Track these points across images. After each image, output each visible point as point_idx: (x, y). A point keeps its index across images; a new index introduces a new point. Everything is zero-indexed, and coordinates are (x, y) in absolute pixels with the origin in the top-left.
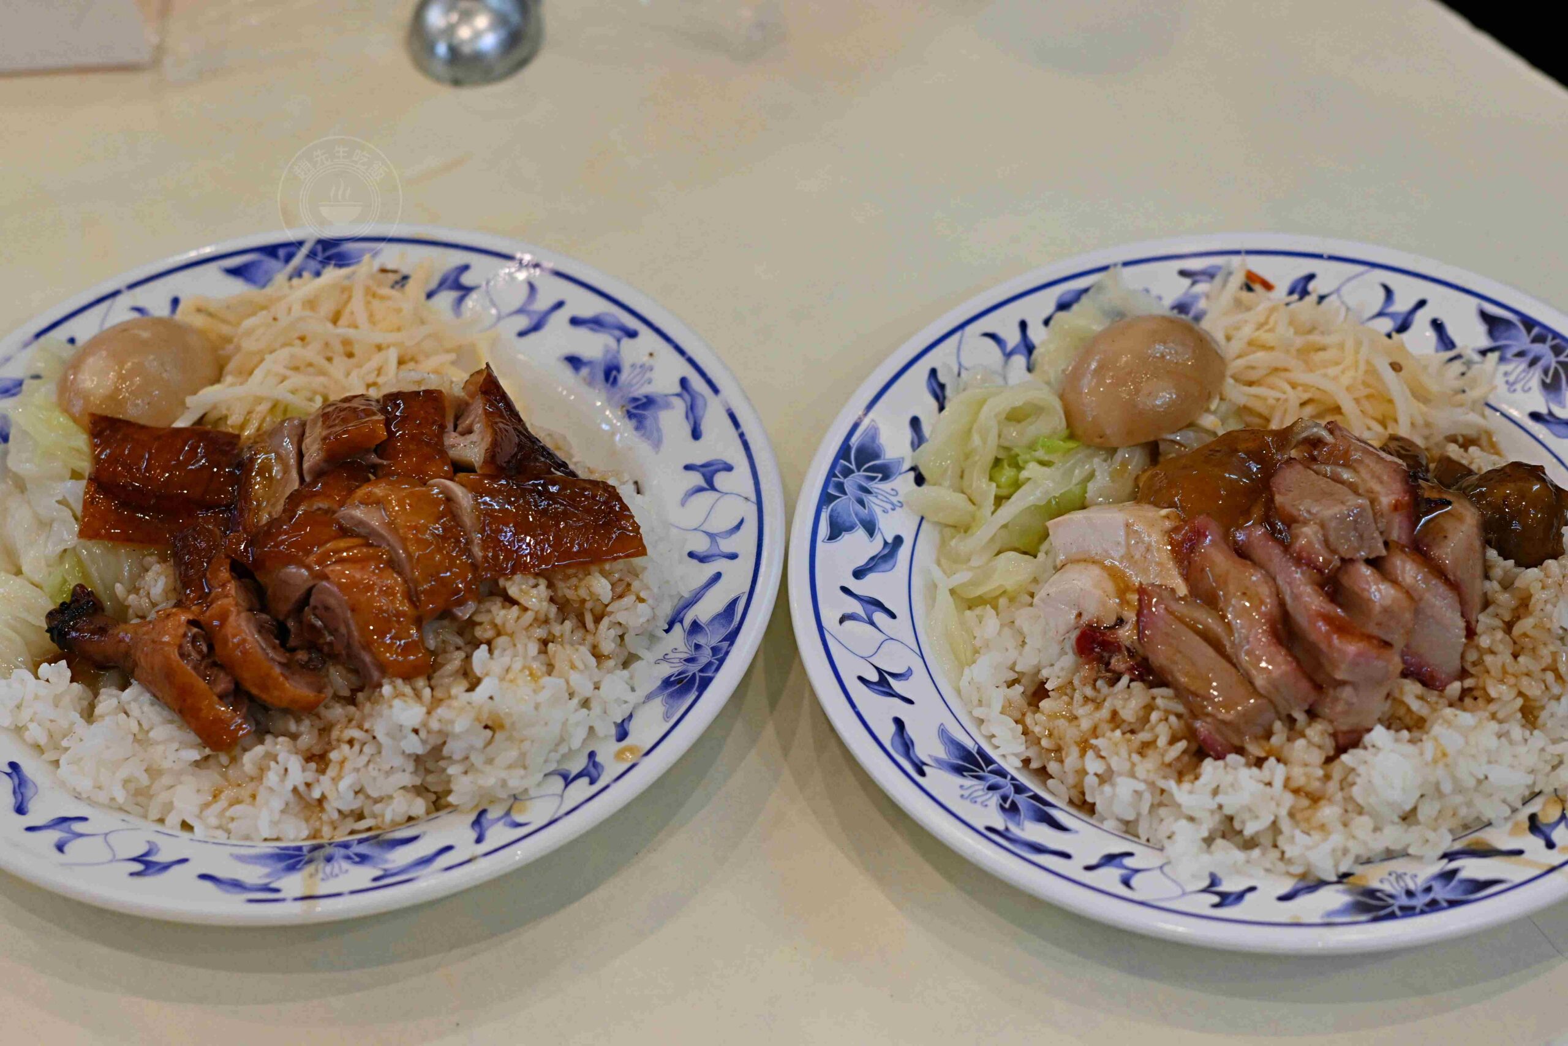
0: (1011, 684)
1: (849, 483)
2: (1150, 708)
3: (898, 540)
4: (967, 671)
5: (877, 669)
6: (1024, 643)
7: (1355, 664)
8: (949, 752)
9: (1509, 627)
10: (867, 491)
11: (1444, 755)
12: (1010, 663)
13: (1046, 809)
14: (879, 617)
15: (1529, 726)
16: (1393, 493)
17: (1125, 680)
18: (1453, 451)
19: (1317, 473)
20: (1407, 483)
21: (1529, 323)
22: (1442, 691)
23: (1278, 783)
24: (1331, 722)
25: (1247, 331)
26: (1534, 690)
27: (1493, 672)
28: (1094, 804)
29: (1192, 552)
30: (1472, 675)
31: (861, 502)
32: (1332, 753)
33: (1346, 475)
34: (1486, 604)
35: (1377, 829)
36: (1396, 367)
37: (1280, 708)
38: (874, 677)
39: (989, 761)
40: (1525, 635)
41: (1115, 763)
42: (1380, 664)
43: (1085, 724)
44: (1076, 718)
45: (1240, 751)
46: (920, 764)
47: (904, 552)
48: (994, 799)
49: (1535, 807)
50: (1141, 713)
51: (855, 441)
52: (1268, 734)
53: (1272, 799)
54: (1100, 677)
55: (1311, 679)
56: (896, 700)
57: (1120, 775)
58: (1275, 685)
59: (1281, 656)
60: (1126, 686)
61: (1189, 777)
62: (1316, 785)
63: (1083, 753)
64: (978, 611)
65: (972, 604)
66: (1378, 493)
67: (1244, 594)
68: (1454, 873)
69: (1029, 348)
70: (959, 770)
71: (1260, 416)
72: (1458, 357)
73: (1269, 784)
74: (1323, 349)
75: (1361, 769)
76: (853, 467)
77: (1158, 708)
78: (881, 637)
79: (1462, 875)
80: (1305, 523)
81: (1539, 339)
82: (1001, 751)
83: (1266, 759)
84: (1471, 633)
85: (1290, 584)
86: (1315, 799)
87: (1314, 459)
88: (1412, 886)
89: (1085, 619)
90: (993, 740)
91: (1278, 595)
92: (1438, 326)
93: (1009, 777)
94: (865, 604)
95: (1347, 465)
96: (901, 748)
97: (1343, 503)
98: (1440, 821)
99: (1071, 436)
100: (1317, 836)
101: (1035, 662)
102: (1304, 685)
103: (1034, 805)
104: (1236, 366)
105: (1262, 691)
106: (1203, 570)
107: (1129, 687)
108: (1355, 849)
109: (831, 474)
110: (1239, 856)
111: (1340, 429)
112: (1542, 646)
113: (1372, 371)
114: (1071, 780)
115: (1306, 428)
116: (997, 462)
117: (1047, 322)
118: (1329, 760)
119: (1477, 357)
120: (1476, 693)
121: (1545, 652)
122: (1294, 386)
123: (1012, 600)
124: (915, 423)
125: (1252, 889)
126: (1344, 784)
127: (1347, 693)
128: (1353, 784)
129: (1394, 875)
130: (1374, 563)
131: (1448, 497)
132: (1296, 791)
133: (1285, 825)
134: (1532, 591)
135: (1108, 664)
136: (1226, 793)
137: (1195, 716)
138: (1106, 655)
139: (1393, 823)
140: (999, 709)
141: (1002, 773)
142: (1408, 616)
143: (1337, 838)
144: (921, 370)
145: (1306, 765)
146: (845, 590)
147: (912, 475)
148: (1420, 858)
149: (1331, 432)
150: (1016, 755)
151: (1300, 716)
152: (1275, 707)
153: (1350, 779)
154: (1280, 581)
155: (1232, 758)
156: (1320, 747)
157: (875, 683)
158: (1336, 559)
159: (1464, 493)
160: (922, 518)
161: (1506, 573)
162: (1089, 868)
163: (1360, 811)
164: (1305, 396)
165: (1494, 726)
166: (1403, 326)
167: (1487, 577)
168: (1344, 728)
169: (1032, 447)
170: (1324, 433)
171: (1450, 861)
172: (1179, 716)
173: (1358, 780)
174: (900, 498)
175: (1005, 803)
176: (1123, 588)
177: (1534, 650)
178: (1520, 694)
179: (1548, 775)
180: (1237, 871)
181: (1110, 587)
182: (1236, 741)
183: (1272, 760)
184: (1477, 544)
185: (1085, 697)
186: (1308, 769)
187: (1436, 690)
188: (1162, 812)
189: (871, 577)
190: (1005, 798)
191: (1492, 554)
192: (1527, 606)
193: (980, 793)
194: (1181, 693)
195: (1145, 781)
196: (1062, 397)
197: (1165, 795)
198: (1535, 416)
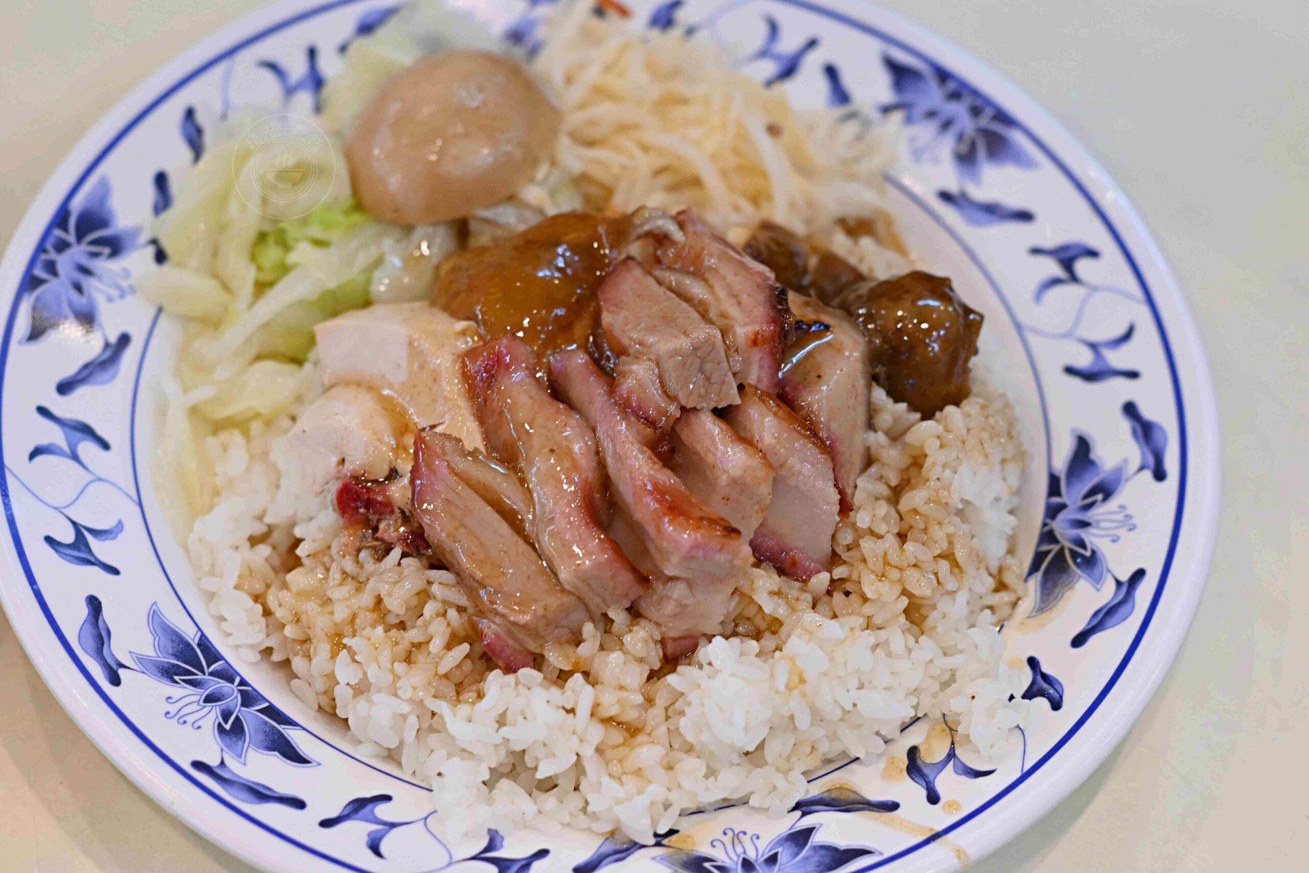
0: (254, 541)
1: (64, 262)
2: (424, 595)
3: (124, 340)
4: (197, 526)
5: (74, 523)
6: (278, 486)
7: (689, 558)
8: (159, 647)
9: (896, 494)
10: (86, 271)
11: (802, 681)
12: (258, 510)
13: (280, 728)
14: (87, 449)
15: (915, 629)
16: (753, 322)
17: (396, 553)
18: (840, 244)
19: (660, 282)
20: (773, 307)
21: (943, 75)
22: (805, 582)
23: (584, 710)
24: (658, 625)
25: (592, 75)
26: (921, 586)
27: (871, 561)
28: (346, 720)
29: (489, 387)
30: (845, 562)
31: (78, 288)
32: (657, 666)
33: (697, 290)
34: (869, 461)
35: (711, 773)
36: (773, 130)
37: (592, 607)
38: (67, 536)
39: (213, 655)
40: (915, 511)
41: (373, 673)
42: (722, 558)
43: (341, 613)
44: (329, 600)
45: (538, 662)
46: (114, 666)
47: (130, 356)
48: (212, 715)
49: (914, 737)
50: (414, 602)
51: (77, 204)
52: (577, 640)
53: (574, 733)
54: (364, 547)
55: (634, 570)
56: (95, 569)
57: (379, 691)
58: (584, 578)
59: (595, 540)
60: (397, 563)
61: (470, 696)
62: (631, 715)
63: (334, 655)
64: (223, 436)
65: (218, 427)
66: (733, 319)
67: (552, 451)
68: (807, 833)
69: (317, 82)
70: (169, 673)
71: (601, 185)
72: (853, 116)
73: (571, 711)
74: (684, 101)
75: (692, 697)
76: (71, 238)
77: (435, 598)
78: (88, 477)
79: (817, 839)
80: (637, 357)
81: (955, 96)
82: (233, 641)
83: (570, 673)
84: (845, 507)
85: (613, 441)
86: (632, 731)
87: (658, 261)
88: (751, 855)
89: (349, 467)
90: (224, 624)
91: (597, 453)
92: (831, 72)
93: (237, 680)
94: (68, 431)
95: (699, 274)
96: (91, 644)
97: (686, 333)
98: (793, 759)
99: (358, 206)
100: (631, 783)
101: (290, 512)
102: (626, 578)
103: (266, 723)
104: (574, 120)
105: (567, 587)
106: (501, 412)
107: (399, 564)
108: (681, 802)
109: (41, 248)
110: (527, 805)
111: (693, 222)
112: (937, 527)
113: (742, 135)
114: (320, 685)
115: (650, 218)
116: (262, 237)
117: (343, 49)
118: (654, 676)
119: (875, 115)
120: (849, 587)
121: (939, 534)
122: (645, 148)
123: (269, 423)
124: (161, 180)
125: (542, 853)
126: (670, 713)
127: (678, 591)
128: (682, 713)
129: (730, 834)
130: (724, 414)
131: (826, 319)
132: (607, 721)
133: (592, 767)
134: (927, 451)
135: (376, 529)
136: (514, 725)
137: (481, 613)
138: (374, 518)
139: (732, 764)
140: (234, 581)
141: (228, 675)
142: (765, 489)
143: (656, 791)
144: (173, 109)
145: (621, 688)
146: (43, 411)
147: (150, 251)
148: (764, 810)
149: (681, 226)
150: (252, 647)
151: (618, 616)
152: (586, 606)
153: (679, 705)
154: (600, 433)
155: (527, 673)
156: (641, 660)
157: (69, 546)
158: (673, 409)
159: (849, 312)
160: (160, 310)
161: (896, 420)
162: (326, 824)
163: (689, 749)
164: (659, 163)
165: (869, 637)
166: (789, 70)
167: (871, 426)
168: (673, 634)
169: (304, 221)
170: (672, 228)
171: (804, 814)
172: (461, 609)
173: (687, 710)
174: (132, 281)
175: (226, 722)
176: (402, 427)
177: (925, 530)
178: (905, 592)
179: (935, 695)
180: (524, 824)
181: (382, 425)
182: (533, 646)
183: (578, 677)
184: (861, 383)
185: (344, 572)
186: (624, 694)
187: (797, 580)
188: (433, 739)
189: (81, 392)
190: (226, 715)
191: (880, 395)
192: (920, 466)
193: (195, 707)
194: (463, 580)
195: (411, 701)
196: (349, 156)
197: (436, 717)
198: (946, 196)
